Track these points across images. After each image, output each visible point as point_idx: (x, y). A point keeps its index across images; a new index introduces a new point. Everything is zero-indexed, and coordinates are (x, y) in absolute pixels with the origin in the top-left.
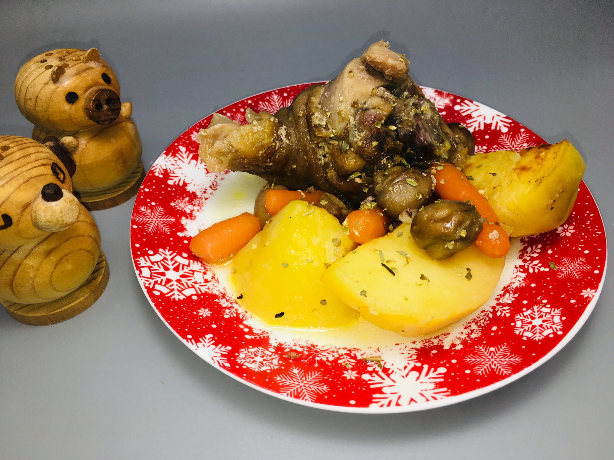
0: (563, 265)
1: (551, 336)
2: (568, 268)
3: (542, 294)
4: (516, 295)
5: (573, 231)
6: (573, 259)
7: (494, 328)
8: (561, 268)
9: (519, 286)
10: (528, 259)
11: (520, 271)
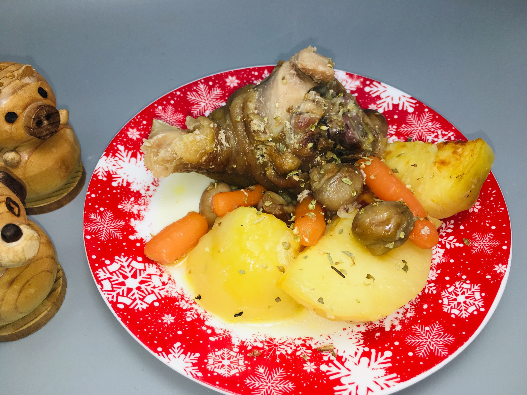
0: (475, 240)
1: (476, 313)
2: (479, 243)
3: (460, 270)
4: (439, 271)
5: (480, 207)
6: (483, 235)
7: (425, 306)
8: (474, 243)
9: (439, 262)
10: (444, 234)
11: (439, 247)
